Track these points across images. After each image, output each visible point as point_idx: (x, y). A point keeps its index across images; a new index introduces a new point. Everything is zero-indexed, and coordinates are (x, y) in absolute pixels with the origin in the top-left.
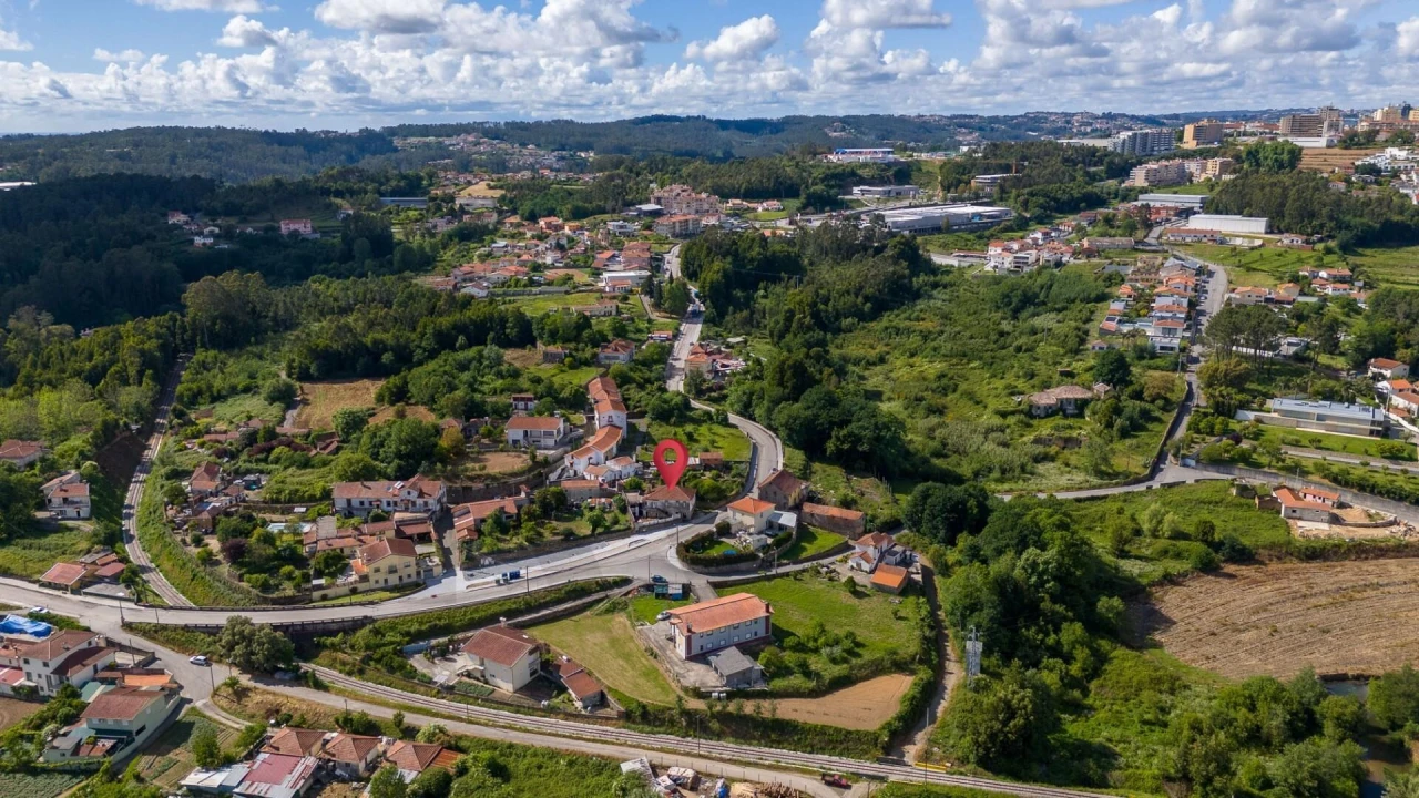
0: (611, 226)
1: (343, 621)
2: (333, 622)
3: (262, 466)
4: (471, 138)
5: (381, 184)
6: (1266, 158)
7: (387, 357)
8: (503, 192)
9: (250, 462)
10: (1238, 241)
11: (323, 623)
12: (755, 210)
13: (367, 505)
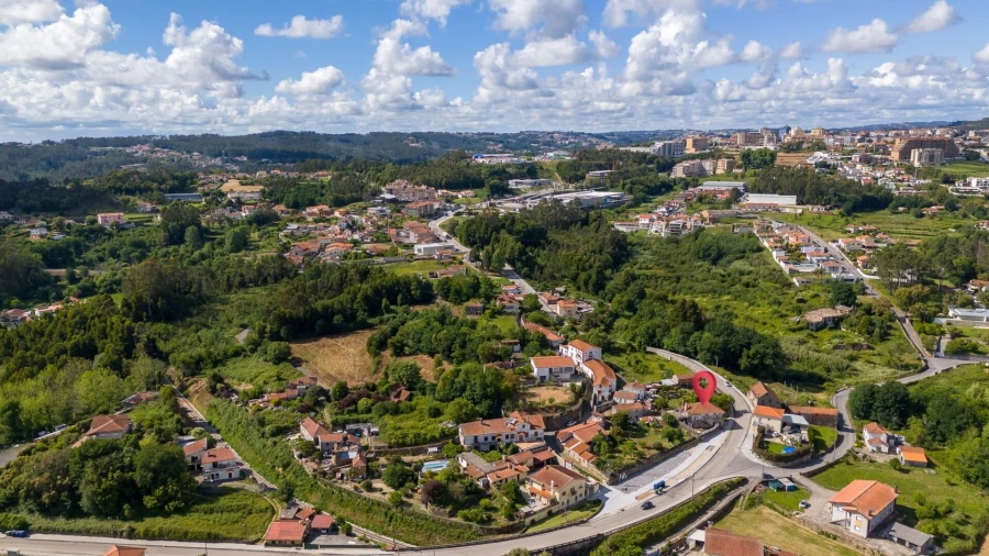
0: (372, 211)
1: (584, 540)
2: (577, 542)
3: (355, 416)
4: (146, 147)
5: (160, 184)
6: (755, 159)
7: (337, 319)
8: (262, 187)
9: (342, 414)
10: (788, 210)
11: (570, 544)
12: (457, 197)
13: (490, 440)
